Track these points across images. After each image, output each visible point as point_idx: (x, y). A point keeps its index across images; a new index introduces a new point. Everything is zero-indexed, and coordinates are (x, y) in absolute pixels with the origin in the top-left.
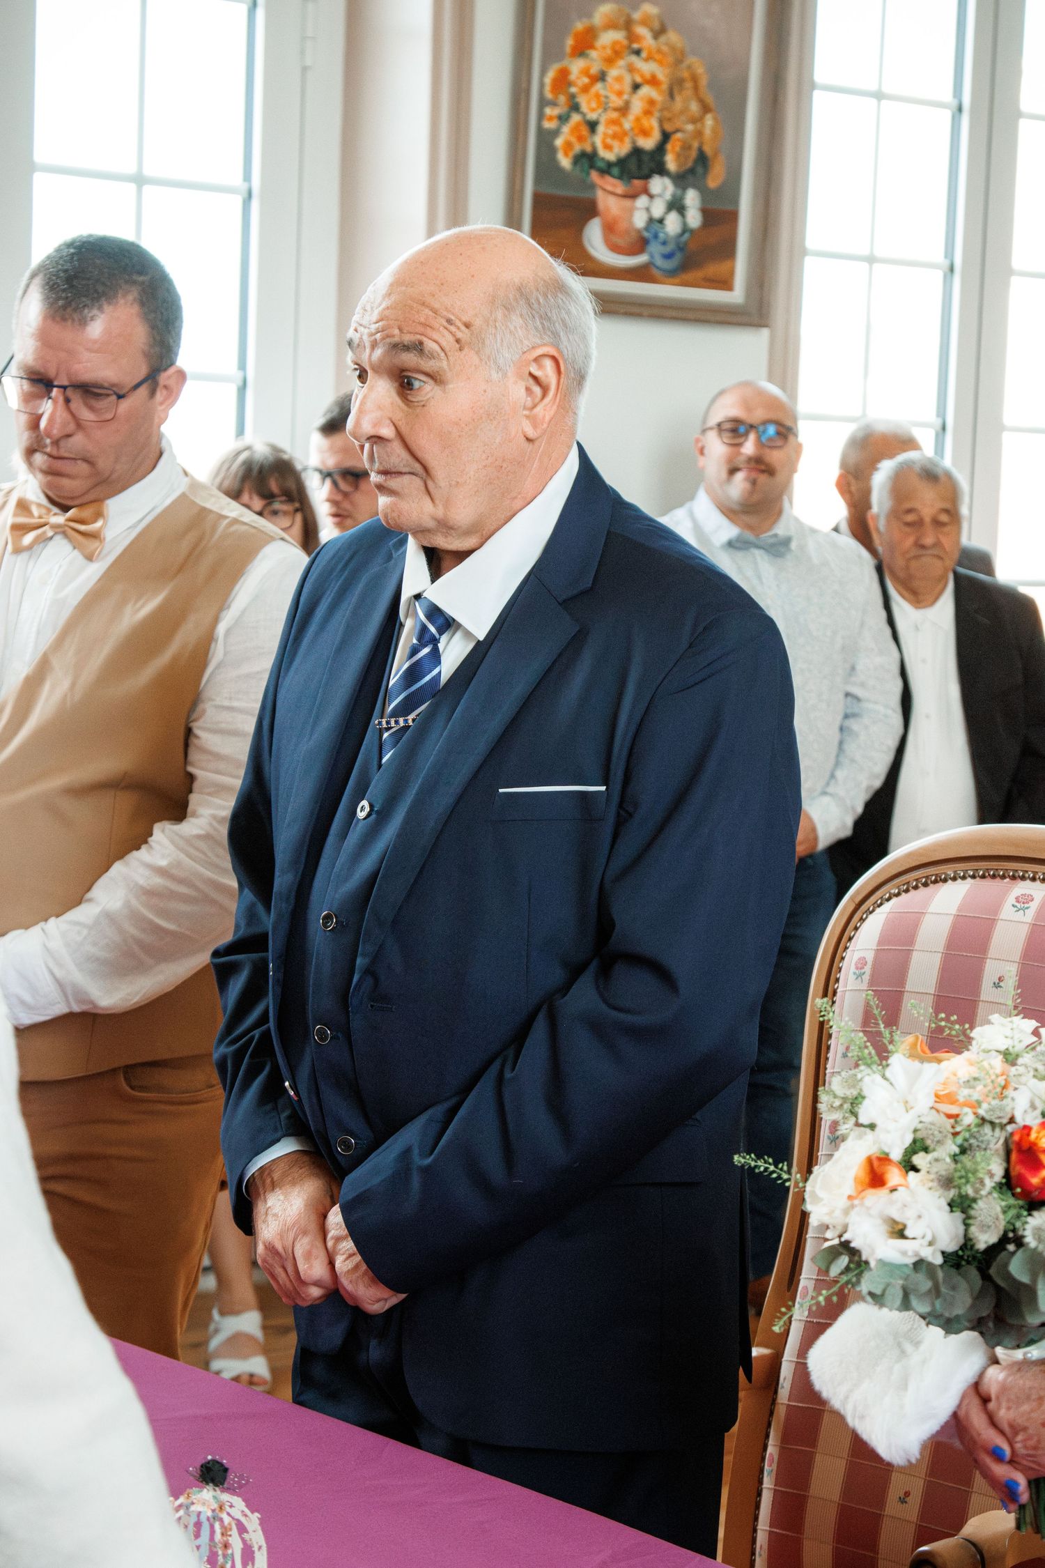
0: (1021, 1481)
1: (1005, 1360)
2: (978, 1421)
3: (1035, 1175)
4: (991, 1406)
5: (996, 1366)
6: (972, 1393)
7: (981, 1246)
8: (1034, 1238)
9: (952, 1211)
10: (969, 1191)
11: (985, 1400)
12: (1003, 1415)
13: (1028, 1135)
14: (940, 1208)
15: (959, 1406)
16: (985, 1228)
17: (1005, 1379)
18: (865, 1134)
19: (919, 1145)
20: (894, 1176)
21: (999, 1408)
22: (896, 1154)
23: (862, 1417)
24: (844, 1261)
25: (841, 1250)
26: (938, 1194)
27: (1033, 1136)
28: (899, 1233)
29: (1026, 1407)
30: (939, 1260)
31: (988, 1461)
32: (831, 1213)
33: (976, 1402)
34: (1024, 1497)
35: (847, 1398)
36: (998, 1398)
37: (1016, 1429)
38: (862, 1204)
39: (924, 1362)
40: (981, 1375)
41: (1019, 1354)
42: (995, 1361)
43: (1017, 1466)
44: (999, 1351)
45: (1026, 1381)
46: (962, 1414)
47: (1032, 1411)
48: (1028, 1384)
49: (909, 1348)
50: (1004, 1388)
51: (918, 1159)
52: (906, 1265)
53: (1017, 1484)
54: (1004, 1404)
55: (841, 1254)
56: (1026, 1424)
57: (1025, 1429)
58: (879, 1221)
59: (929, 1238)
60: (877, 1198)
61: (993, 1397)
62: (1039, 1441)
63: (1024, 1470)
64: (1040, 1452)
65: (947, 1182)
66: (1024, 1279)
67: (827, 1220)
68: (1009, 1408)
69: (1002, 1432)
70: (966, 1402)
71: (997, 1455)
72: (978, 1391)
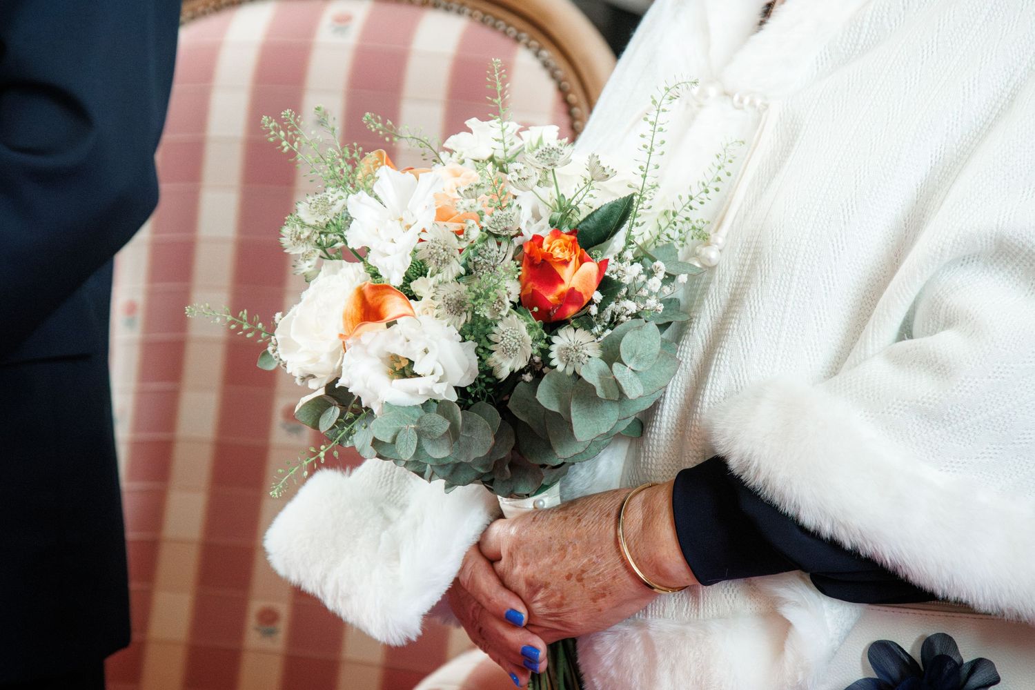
0: (541, 645)
1: (511, 513)
2: (486, 584)
3: (550, 292)
4: (501, 566)
5: (501, 521)
6: (475, 554)
7: (504, 374)
8: (561, 359)
9: (464, 340)
10: (485, 312)
11: (492, 560)
12: (519, 572)
13: (541, 246)
14: (450, 338)
15: (462, 570)
16: (509, 352)
17: (518, 533)
18: (341, 267)
19: (418, 270)
20: (394, 305)
21: (513, 566)
22: (397, 280)
23: (346, 597)
24: (334, 413)
25: (331, 400)
26: (446, 322)
27: (545, 246)
28: (404, 370)
29: (547, 561)
30: (454, 397)
31: (501, 629)
32: (315, 360)
33: (482, 563)
34: (543, 666)
35: (325, 577)
36: (511, 554)
37: (534, 587)
38: (359, 342)
39: (415, 526)
40: (485, 533)
41: (528, 504)
42: (499, 515)
43: (535, 630)
44: (505, 504)
45: (542, 533)
46: (465, 579)
47: (555, 563)
48: (547, 533)
49: (394, 513)
50: (518, 544)
51: (417, 286)
52: (416, 406)
53: (536, 650)
54: (520, 561)
55: (330, 406)
56: (549, 580)
57: (546, 585)
58: (378, 361)
59: (440, 372)
60: (373, 333)
61: (504, 554)
62: (563, 598)
63: (542, 632)
64: (565, 609)
65: (457, 307)
66: (554, 407)
67: (311, 368)
68: (526, 564)
69: (517, 594)
70: (470, 565)
71: (512, 621)
72: (484, 552)
